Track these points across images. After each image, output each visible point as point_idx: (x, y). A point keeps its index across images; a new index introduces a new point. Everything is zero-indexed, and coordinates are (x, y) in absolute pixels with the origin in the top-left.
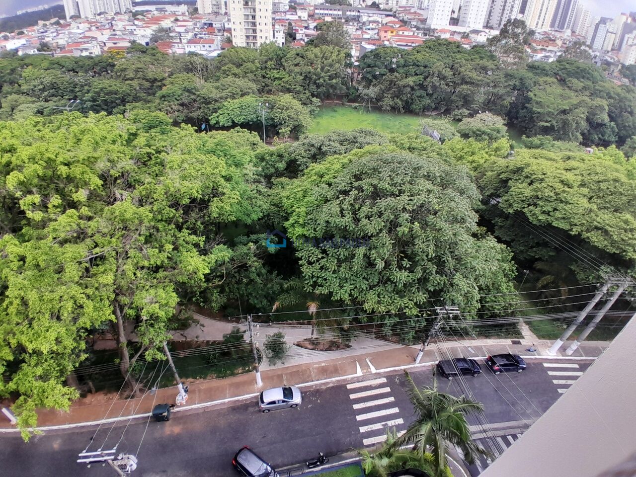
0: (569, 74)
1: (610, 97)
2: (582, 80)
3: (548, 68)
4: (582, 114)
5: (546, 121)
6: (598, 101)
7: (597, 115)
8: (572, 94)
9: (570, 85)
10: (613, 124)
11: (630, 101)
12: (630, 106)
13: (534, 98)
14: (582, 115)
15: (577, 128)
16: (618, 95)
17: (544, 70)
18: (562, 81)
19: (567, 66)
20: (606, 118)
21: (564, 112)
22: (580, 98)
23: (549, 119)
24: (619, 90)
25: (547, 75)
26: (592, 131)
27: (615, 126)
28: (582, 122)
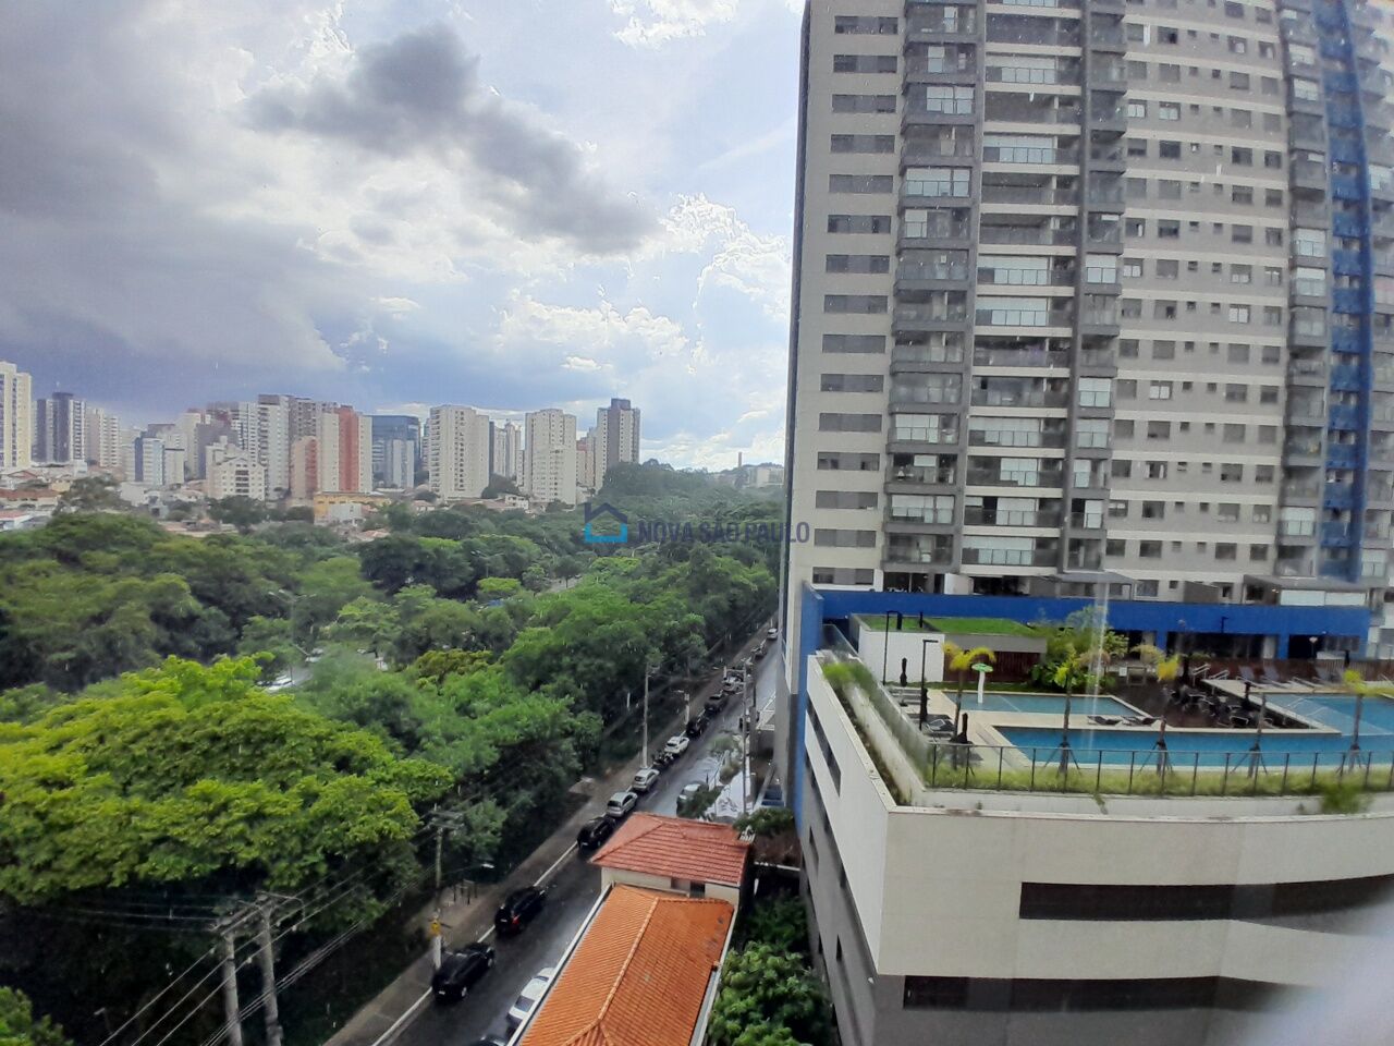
0: (83, 544)
1: (189, 565)
2: (114, 549)
3: (26, 541)
4: (136, 613)
5: (65, 649)
6: (163, 579)
7: (172, 603)
8: (101, 580)
9: (89, 563)
10: (213, 610)
11: (233, 560)
12: (236, 568)
13: (12, 609)
14: (140, 615)
15: (140, 642)
16: (201, 555)
17: (21, 547)
18: (69, 560)
19: (74, 529)
20: (193, 604)
21: (99, 619)
22: (123, 582)
23: (68, 641)
24: (202, 548)
25: (31, 556)
26: (177, 636)
27: (220, 612)
28: (145, 627)
